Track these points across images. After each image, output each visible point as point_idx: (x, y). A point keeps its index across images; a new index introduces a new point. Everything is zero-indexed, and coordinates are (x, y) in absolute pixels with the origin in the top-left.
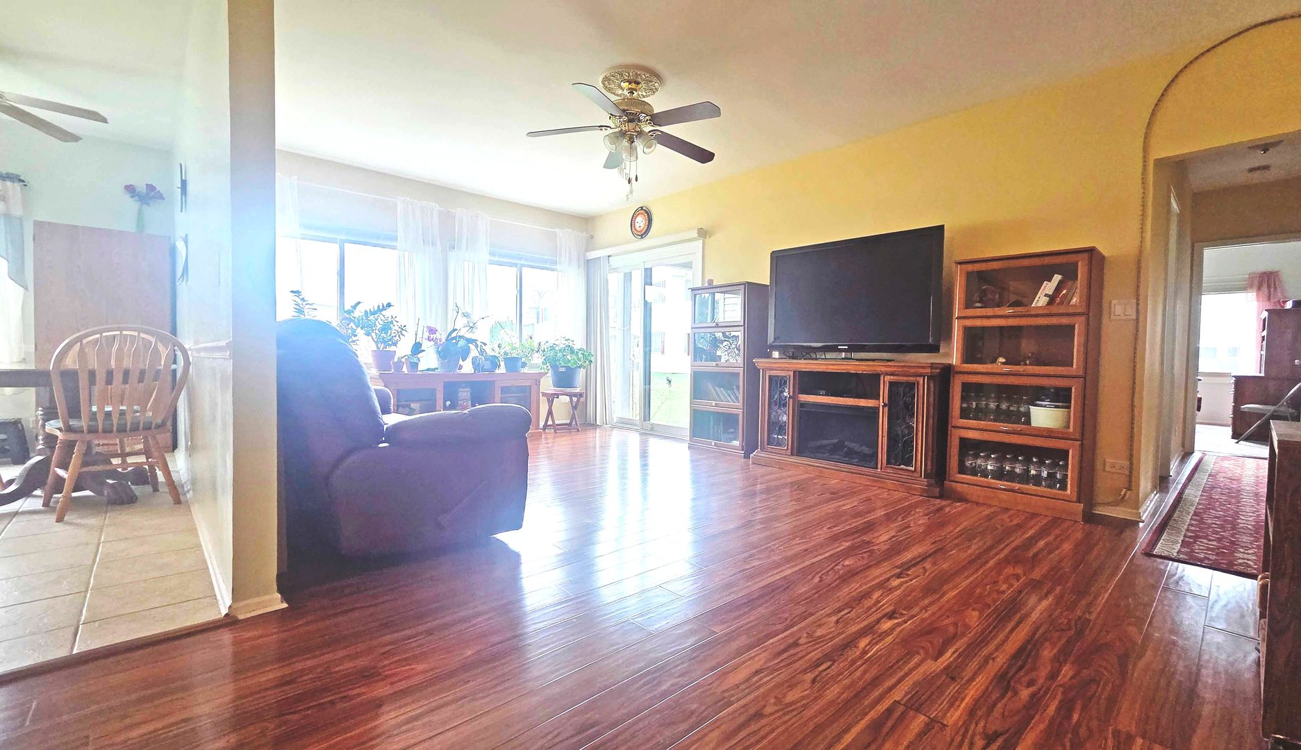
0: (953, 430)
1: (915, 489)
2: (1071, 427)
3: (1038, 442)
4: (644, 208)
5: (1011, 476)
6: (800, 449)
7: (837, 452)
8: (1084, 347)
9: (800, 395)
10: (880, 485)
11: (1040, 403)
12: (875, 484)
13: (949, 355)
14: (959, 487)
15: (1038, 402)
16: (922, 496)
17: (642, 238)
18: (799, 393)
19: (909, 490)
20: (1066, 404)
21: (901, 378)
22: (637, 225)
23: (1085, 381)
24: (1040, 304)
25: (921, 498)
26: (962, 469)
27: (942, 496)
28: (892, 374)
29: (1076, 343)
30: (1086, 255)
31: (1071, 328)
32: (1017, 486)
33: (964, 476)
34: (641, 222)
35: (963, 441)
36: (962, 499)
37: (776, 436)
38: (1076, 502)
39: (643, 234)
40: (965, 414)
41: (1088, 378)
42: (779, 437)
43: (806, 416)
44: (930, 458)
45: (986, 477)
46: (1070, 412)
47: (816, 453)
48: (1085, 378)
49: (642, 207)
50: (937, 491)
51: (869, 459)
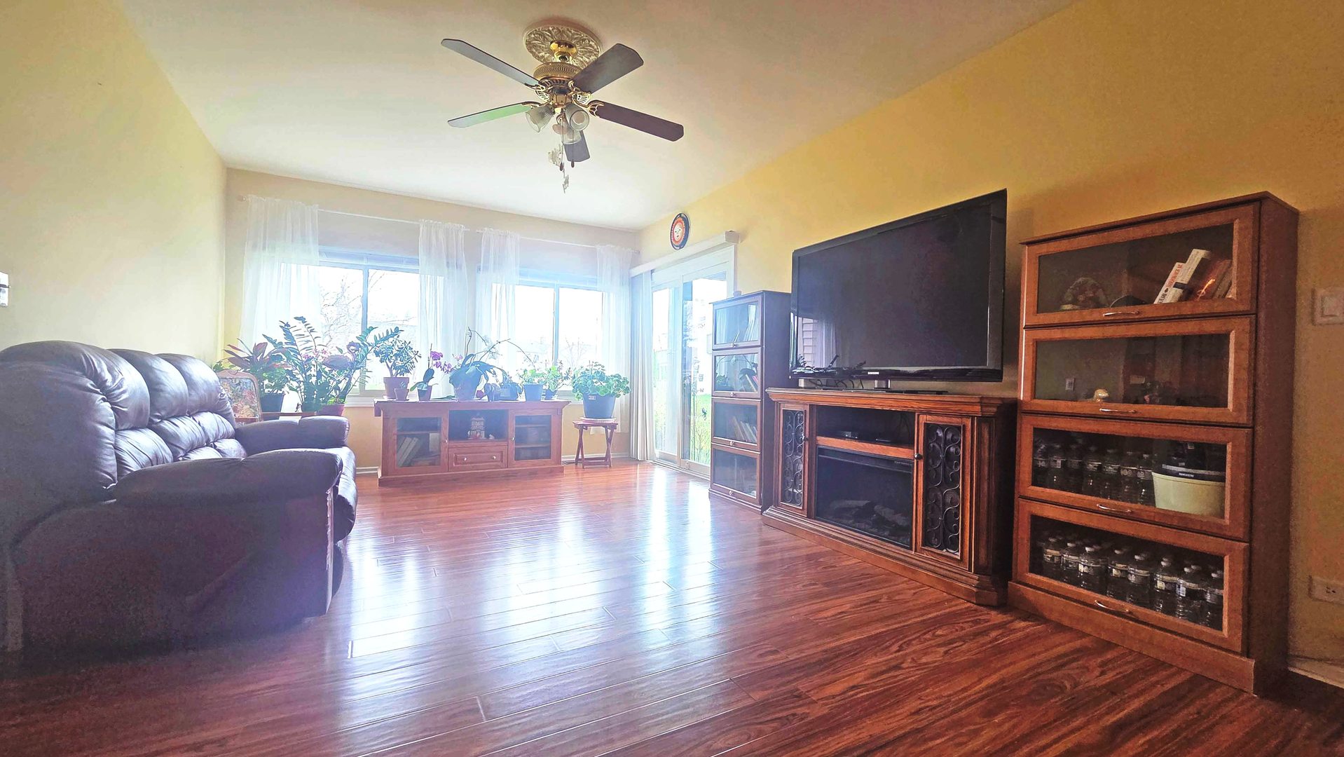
0: (1022, 502)
1: (959, 589)
2: (1227, 515)
3: (1166, 536)
4: (682, 215)
5: (1120, 588)
6: (816, 513)
7: (865, 519)
8: (1249, 372)
9: (818, 438)
10: (910, 575)
11: (1169, 467)
12: (904, 573)
13: (1015, 386)
14: (1030, 593)
15: (1164, 466)
16: (968, 601)
17: (680, 248)
18: (816, 435)
19: (950, 588)
20: (1217, 473)
21: (940, 419)
22: (676, 235)
23: (1254, 434)
24: (1168, 300)
25: (969, 604)
26: (1038, 566)
27: (1004, 605)
28: (929, 413)
29: (1231, 365)
30: (1249, 209)
31: (1223, 339)
32: (1128, 607)
33: (1039, 577)
34: (679, 230)
35: (1037, 521)
36: (1033, 614)
37: (791, 490)
38: (1241, 655)
39: (683, 244)
40: (1040, 477)
41: (1259, 428)
42: (795, 491)
43: (825, 464)
44: (983, 543)
45: (1077, 584)
46: (1223, 488)
47: (837, 517)
48: (1253, 428)
49: (680, 214)
50: (993, 597)
51: (900, 534)
